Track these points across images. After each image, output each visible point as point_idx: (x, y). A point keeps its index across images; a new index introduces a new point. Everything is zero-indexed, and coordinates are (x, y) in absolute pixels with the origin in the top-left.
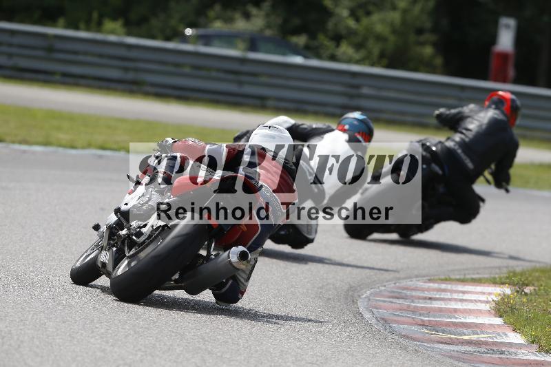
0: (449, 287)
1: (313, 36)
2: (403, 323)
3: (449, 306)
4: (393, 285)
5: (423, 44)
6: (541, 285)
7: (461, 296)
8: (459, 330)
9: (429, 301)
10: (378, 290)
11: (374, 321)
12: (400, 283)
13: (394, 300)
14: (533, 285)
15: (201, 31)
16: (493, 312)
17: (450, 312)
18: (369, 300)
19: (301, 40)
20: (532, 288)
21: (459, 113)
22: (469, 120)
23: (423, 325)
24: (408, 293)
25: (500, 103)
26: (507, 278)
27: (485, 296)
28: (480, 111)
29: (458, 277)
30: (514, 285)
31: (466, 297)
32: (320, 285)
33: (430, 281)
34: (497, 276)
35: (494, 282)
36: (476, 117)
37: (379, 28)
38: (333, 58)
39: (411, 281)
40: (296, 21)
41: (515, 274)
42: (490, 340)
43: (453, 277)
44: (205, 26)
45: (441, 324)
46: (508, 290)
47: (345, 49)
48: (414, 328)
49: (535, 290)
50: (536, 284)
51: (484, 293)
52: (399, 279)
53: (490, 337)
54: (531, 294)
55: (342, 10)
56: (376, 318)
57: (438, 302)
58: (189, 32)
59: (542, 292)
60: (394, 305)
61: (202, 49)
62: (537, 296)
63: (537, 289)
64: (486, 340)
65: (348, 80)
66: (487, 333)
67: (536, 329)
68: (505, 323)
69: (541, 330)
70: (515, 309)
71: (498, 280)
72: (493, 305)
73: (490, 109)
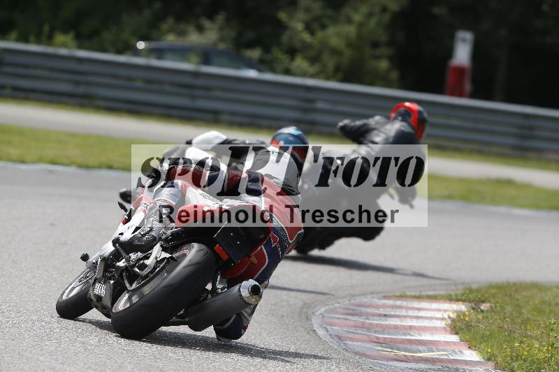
0: (404, 304)
1: (267, 49)
2: (357, 340)
3: (405, 324)
4: (347, 302)
5: (378, 58)
6: (498, 302)
7: (416, 313)
8: (414, 347)
9: (383, 318)
10: (332, 307)
11: (328, 339)
12: (355, 300)
13: (350, 317)
14: (490, 302)
15: (154, 44)
16: (449, 329)
17: (406, 329)
18: (323, 316)
19: (255, 54)
20: (488, 305)
21: (365, 125)
22: (375, 132)
23: (378, 342)
24: (363, 310)
25: (406, 115)
26: (463, 295)
27: (441, 313)
28: (386, 123)
29: (413, 294)
30: (470, 301)
31: (422, 314)
32: (274, 302)
33: (385, 297)
34: (452, 293)
35: (450, 299)
36: (382, 130)
37: (335, 42)
38: (287, 72)
39: (366, 298)
40: (250, 35)
41: (471, 291)
42: (445, 357)
43: (408, 293)
44: (158, 39)
45: (392, 341)
46: (462, 307)
47: (300, 63)
48: (370, 345)
49: (491, 307)
50: (492, 300)
51: (439, 310)
52: (354, 296)
53: (446, 355)
54: (487, 311)
55: (297, 24)
56: (330, 335)
57: (393, 319)
58: (141, 45)
59: (499, 308)
60: (348, 322)
61: (155, 62)
62: (493, 313)
63: (493, 305)
64: (442, 357)
65: (302, 94)
66: (444, 350)
67: (492, 346)
68: (461, 340)
69: (497, 348)
70: (471, 326)
71: (454, 297)
72: (449, 322)
73: (396, 121)
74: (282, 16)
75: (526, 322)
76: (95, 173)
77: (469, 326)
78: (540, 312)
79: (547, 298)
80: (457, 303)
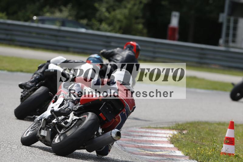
0: (150, 131)
1: (90, 20)
2: (130, 147)
5: (138, 23)
6: (190, 130)
7: (155, 135)
8: (154, 150)
9: (141, 137)
11: (117, 146)
13: (126, 137)
14: (187, 130)
15: (40, 18)
16: (169, 142)
17: (151, 142)
19: (84, 22)
21: (113, 52)
22: (117, 55)
23: (138, 147)
24: (132, 133)
25: (131, 47)
26: (175, 127)
27: (166, 135)
29: (154, 126)
30: (178, 130)
31: (157, 135)
33: (142, 128)
34: (171, 126)
35: (170, 129)
36: (120, 54)
37: (119, 16)
38: (98, 29)
39: (133, 128)
40: (83, 13)
41: (179, 125)
42: (168, 154)
43: (152, 126)
44: (42, 15)
45: (146, 147)
46: (175, 132)
47: (104, 26)
48: (135, 149)
53: (168, 153)
54: (186, 134)
55: (103, 9)
56: (118, 144)
57: (145, 137)
58: (35, 18)
59: (191, 133)
60: (126, 139)
61: (41, 25)
62: (188, 135)
63: (188, 131)
64: (166, 154)
65: (105, 39)
66: (167, 151)
67: (188, 149)
68: (175, 147)
69: (190, 150)
70: (179, 140)
71: (171, 128)
72: (170, 139)
73: (127, 50)
74: (96, 5)
75: (202, 138)
76: (15, 74)
77: (178, 140)
78: (209, 134)
79: (212, 128)
80: (173, 130)
